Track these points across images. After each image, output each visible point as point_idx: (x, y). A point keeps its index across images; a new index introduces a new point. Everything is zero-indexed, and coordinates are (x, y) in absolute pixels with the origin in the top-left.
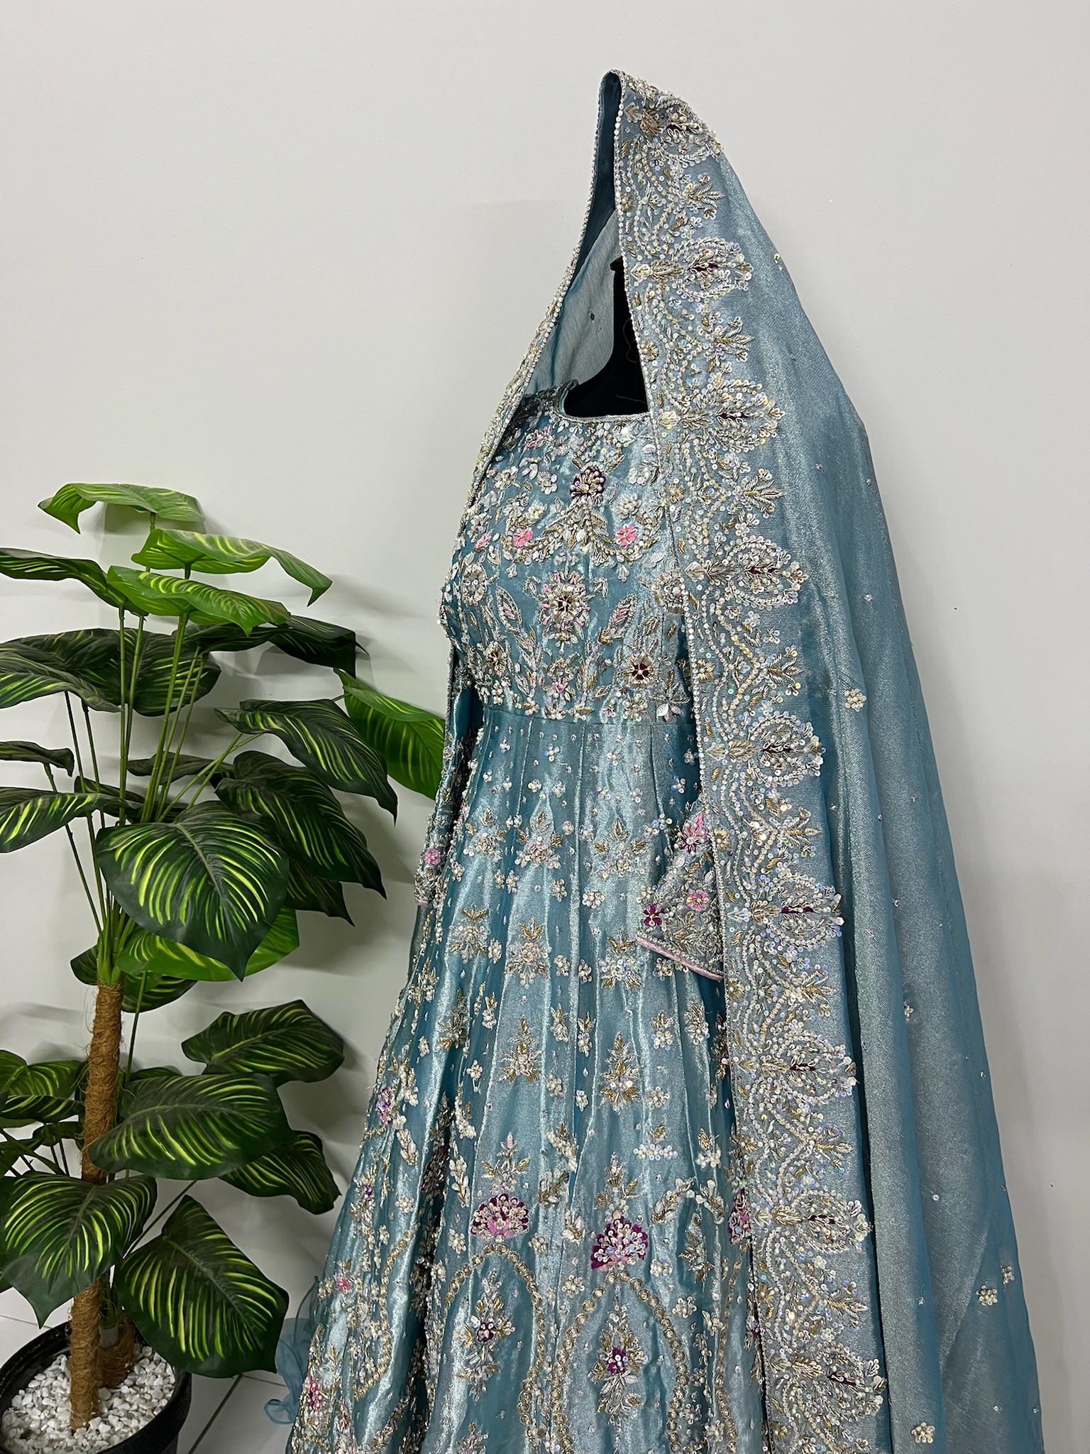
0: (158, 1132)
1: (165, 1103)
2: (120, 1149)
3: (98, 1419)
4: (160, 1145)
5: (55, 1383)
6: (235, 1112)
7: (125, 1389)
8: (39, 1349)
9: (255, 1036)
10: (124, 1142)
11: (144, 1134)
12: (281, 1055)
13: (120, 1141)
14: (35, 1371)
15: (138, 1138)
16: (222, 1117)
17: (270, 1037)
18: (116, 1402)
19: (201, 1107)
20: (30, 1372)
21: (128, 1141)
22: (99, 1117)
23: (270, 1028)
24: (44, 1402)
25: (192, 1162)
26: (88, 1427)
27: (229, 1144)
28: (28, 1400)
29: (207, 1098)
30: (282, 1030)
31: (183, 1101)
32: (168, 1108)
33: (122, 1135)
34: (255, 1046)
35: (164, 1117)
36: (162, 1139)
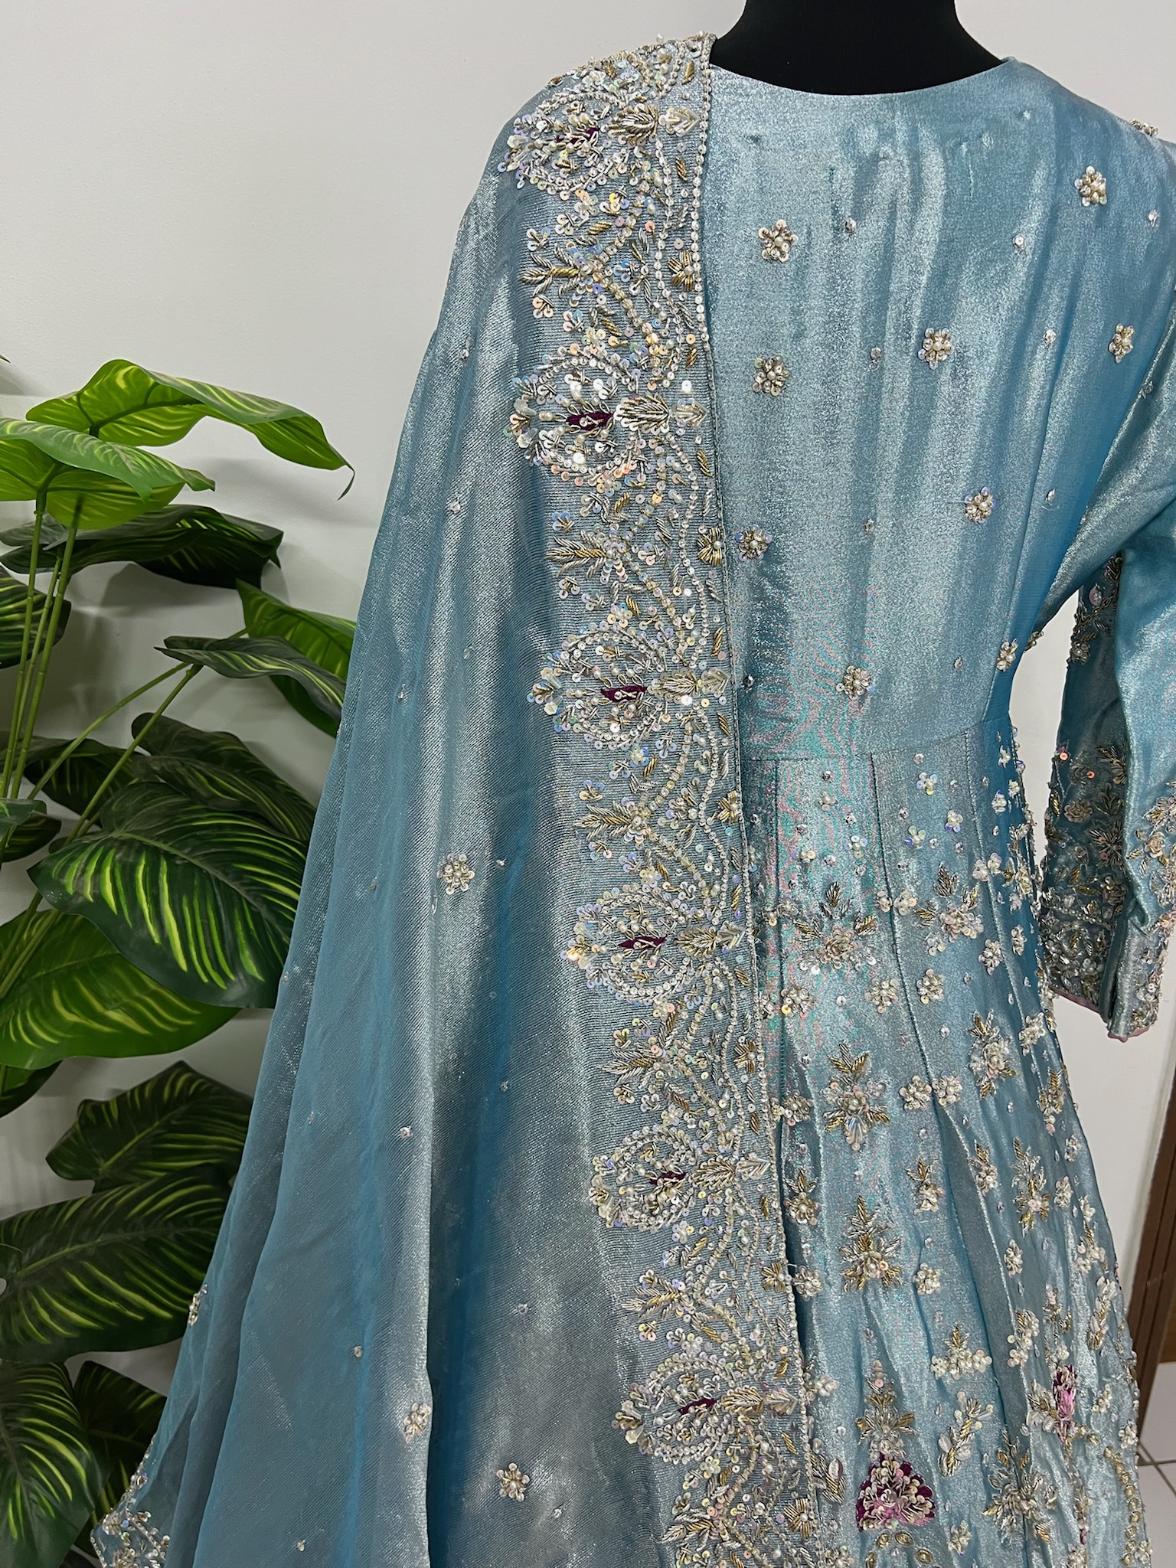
0: (99, 1287)
1: (77, 1241)
2: (42, 1326)
4: (114, 1304)
6: (194, 1230)
9: (151, 1124)
10: (44, 1315)
11: (77, 1294)
12: (204, 1142)
13: (34, 1315)
15: (72, 1303)
16: (179, 1239)
17: (174, 1122)
19: (142, 1235)
21: (53, 1313)
23: (166, 1108)
30: (183, 1108)
31: (109, 1230)
32: (89, 1246)
33: (29, 1306)
34: (158, 1139)
35: (93, 1260)
36: (113, 1295)
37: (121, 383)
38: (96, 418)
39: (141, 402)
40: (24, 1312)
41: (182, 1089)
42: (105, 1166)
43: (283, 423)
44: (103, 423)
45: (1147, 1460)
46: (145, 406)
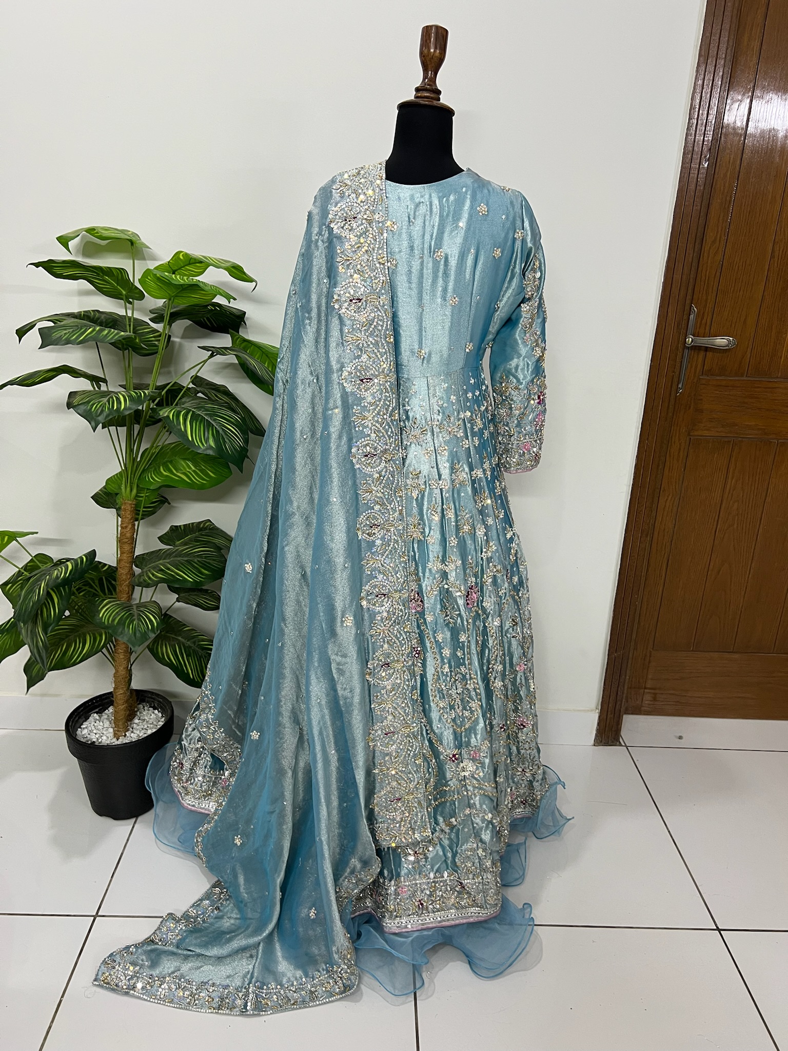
0: (169, 569)
1: (164, 559)
2: (150, 578)
3: (130, 732)
4: (172, 573)
5: (95, 724)
6: (204, 559)
7: (136, 721)
8: (82, 710)
9: (195, 533)
10: (151, 576)
11: (162, 570)
13: (148, 576)
14: (82, 720)
15: (160, 572)
16: (199, 561)
18: (135, 726)
19: (186, 559)
20: (81, 721)
21: (153, 575)
22: (127, 571)
24: (94, 732)
25: (191, 580)
26: (126, 735)
27: (206, 572)
28: (85, 731)
29: (187, 555)
30: (206, 530)
31: (176, 556)
32: (168, 560)
33: (147, 574)
34: (196, 537)
35: (168, 563)
36: (173, 571)
37: (182, 258)
38: (174, 269)
39: (188, 263)
40: (145, 575)
41: (207, 526)
42: (178, 543)
43: (233, 267)
44: (176, 270)
45: (623, 744)
46: (190, 264)
